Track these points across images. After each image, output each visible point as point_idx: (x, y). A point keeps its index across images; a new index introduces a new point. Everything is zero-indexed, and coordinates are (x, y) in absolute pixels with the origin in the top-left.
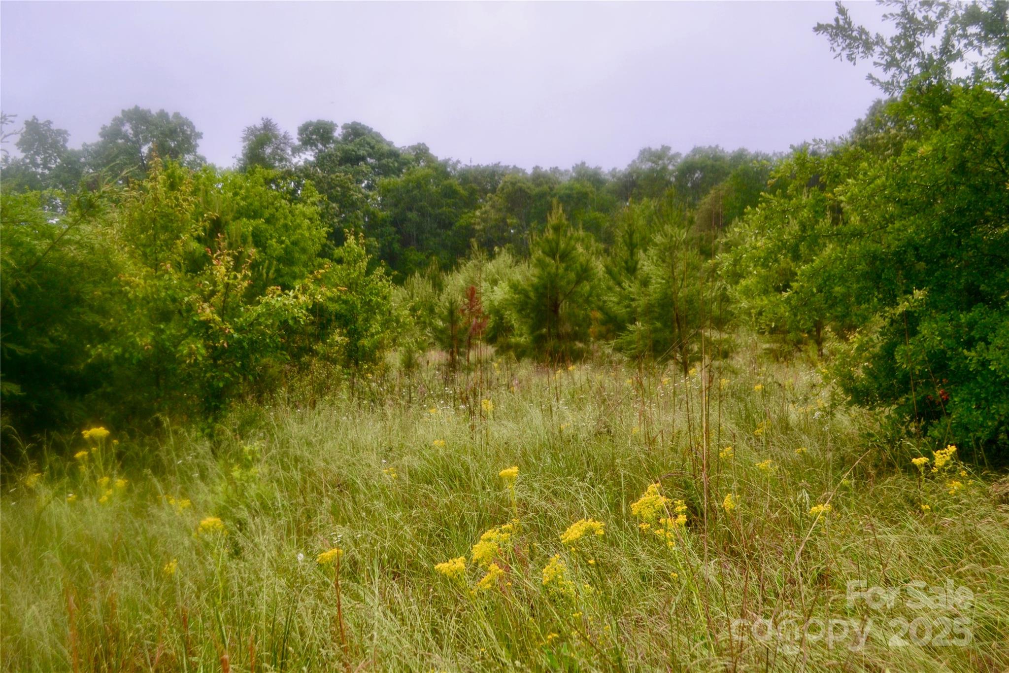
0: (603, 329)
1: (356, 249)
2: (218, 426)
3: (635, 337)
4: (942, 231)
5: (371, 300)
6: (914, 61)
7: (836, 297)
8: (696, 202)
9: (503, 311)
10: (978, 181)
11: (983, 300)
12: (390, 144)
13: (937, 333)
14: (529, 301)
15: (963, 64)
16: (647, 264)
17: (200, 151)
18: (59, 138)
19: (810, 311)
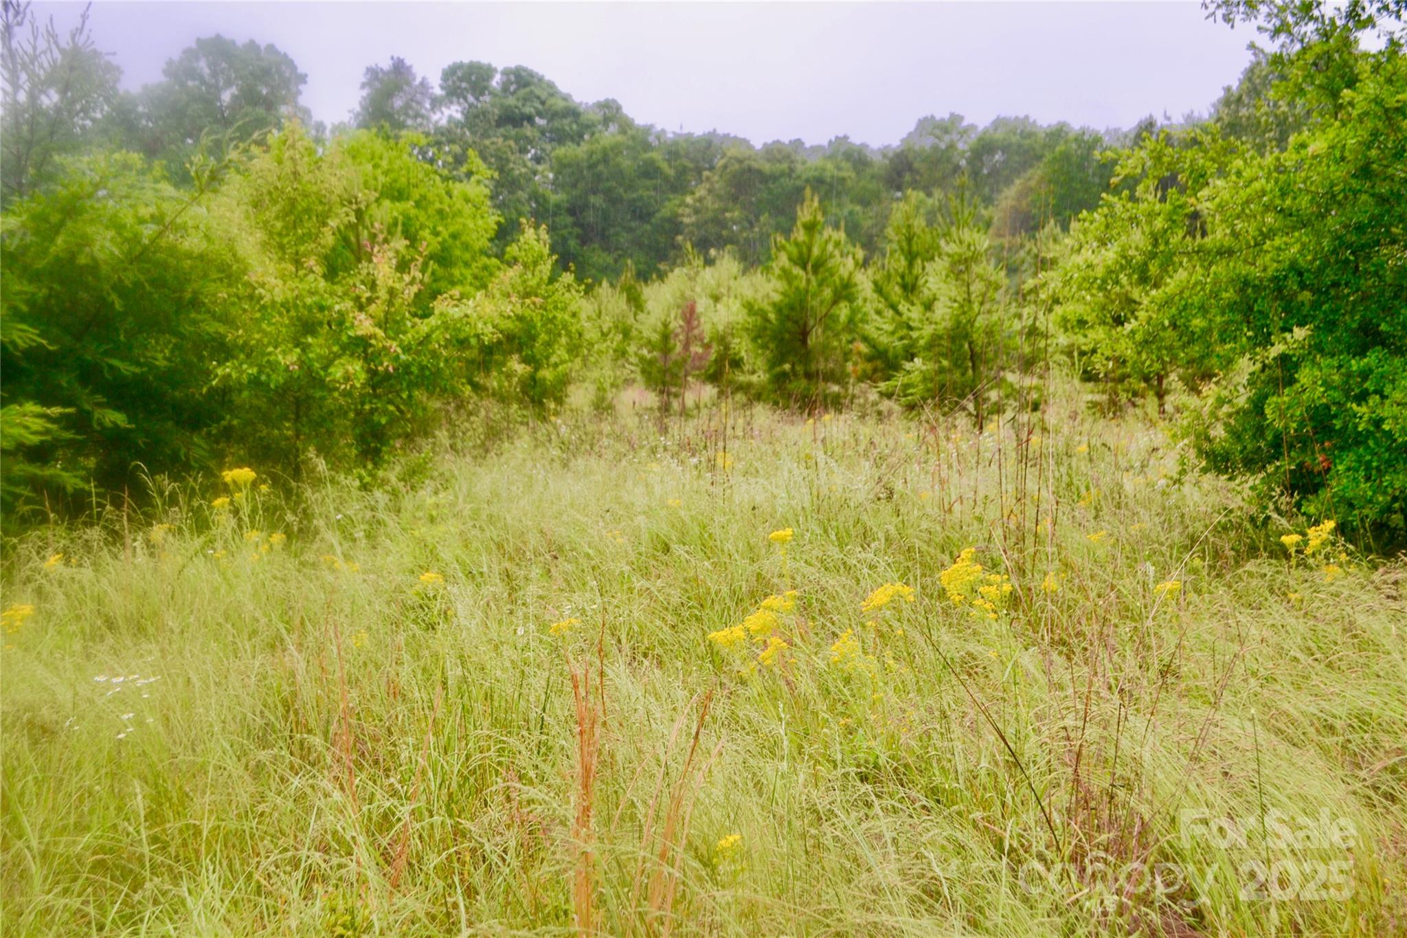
0: (869, 367)
1: (537, 247)
2: (381, 473)
3: (915, 377)
4: (1334, 252)
5: (555, 317)
6: (1311, 26)
7: (1193, 333)
8: (995, 195)
9: (729, 338)
10: (1384, 189)
11: (1383, 344)
12: (566, 98)
13: (1320, 382)
14: (768, 325)
15: (1375, 32)
16: (935, 279)
17: (303, 101)
18: (108, 76)
19: (1159, 349)
